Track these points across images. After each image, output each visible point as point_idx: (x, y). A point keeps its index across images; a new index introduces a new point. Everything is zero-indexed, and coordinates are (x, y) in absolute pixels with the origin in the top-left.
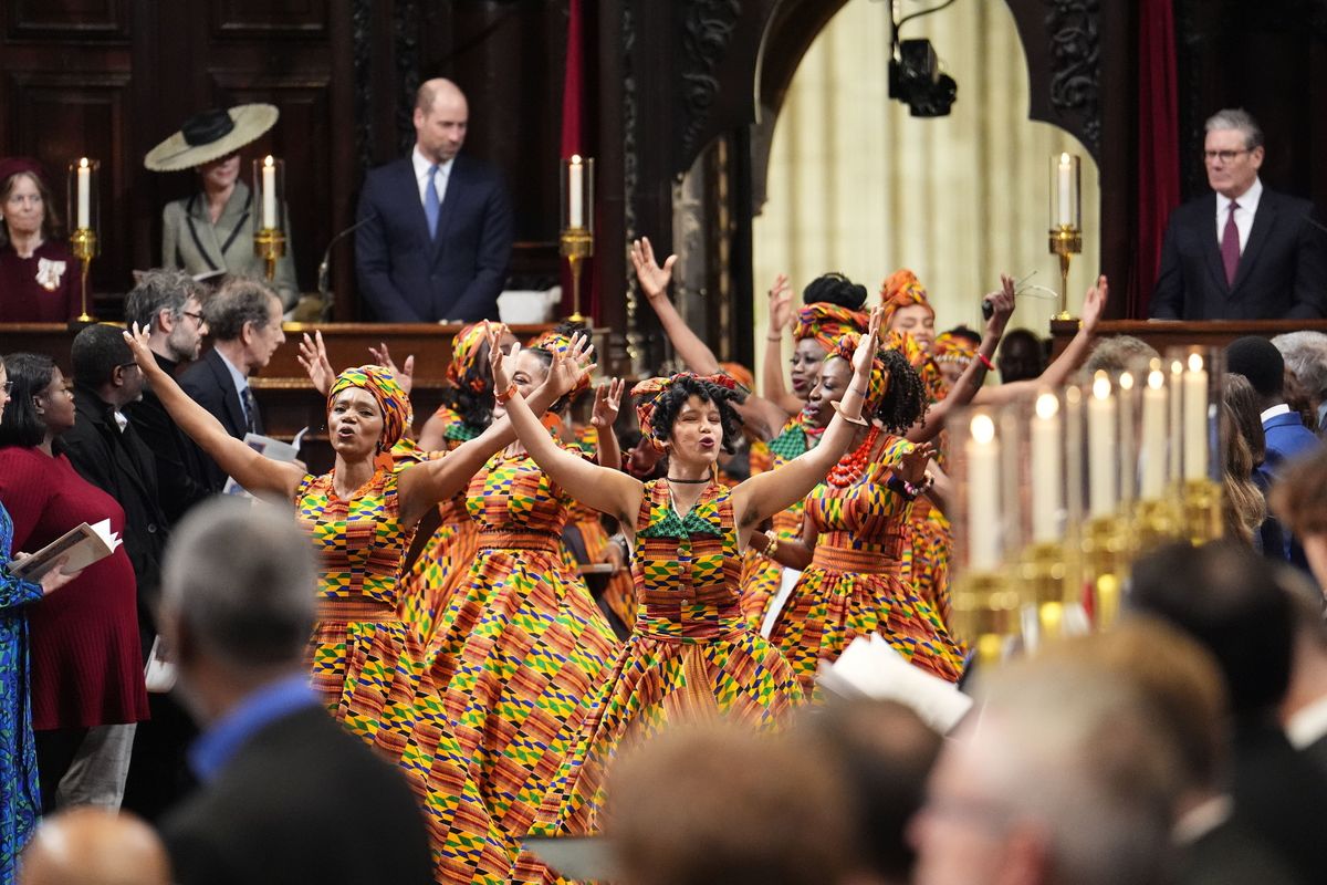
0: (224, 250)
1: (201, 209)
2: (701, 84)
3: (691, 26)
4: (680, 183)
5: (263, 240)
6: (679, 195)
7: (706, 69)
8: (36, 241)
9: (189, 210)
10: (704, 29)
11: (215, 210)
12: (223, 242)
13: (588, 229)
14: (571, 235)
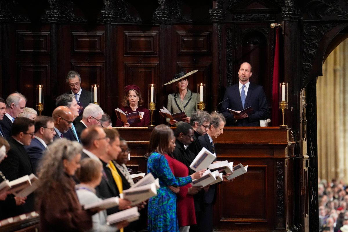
0: (184, 107)
1: (178, 96)
2: (308, 65)
3: (305, 50)
4: (301, 91)
5: (200, 105)
6: (301, 95)
7: (309, 62)
8: (136, 107)
9: (175, 96)
10: (309, 51)
11: (182, 96)
12: (184, 105)
13: (286, 102)
14: (282, 103)
